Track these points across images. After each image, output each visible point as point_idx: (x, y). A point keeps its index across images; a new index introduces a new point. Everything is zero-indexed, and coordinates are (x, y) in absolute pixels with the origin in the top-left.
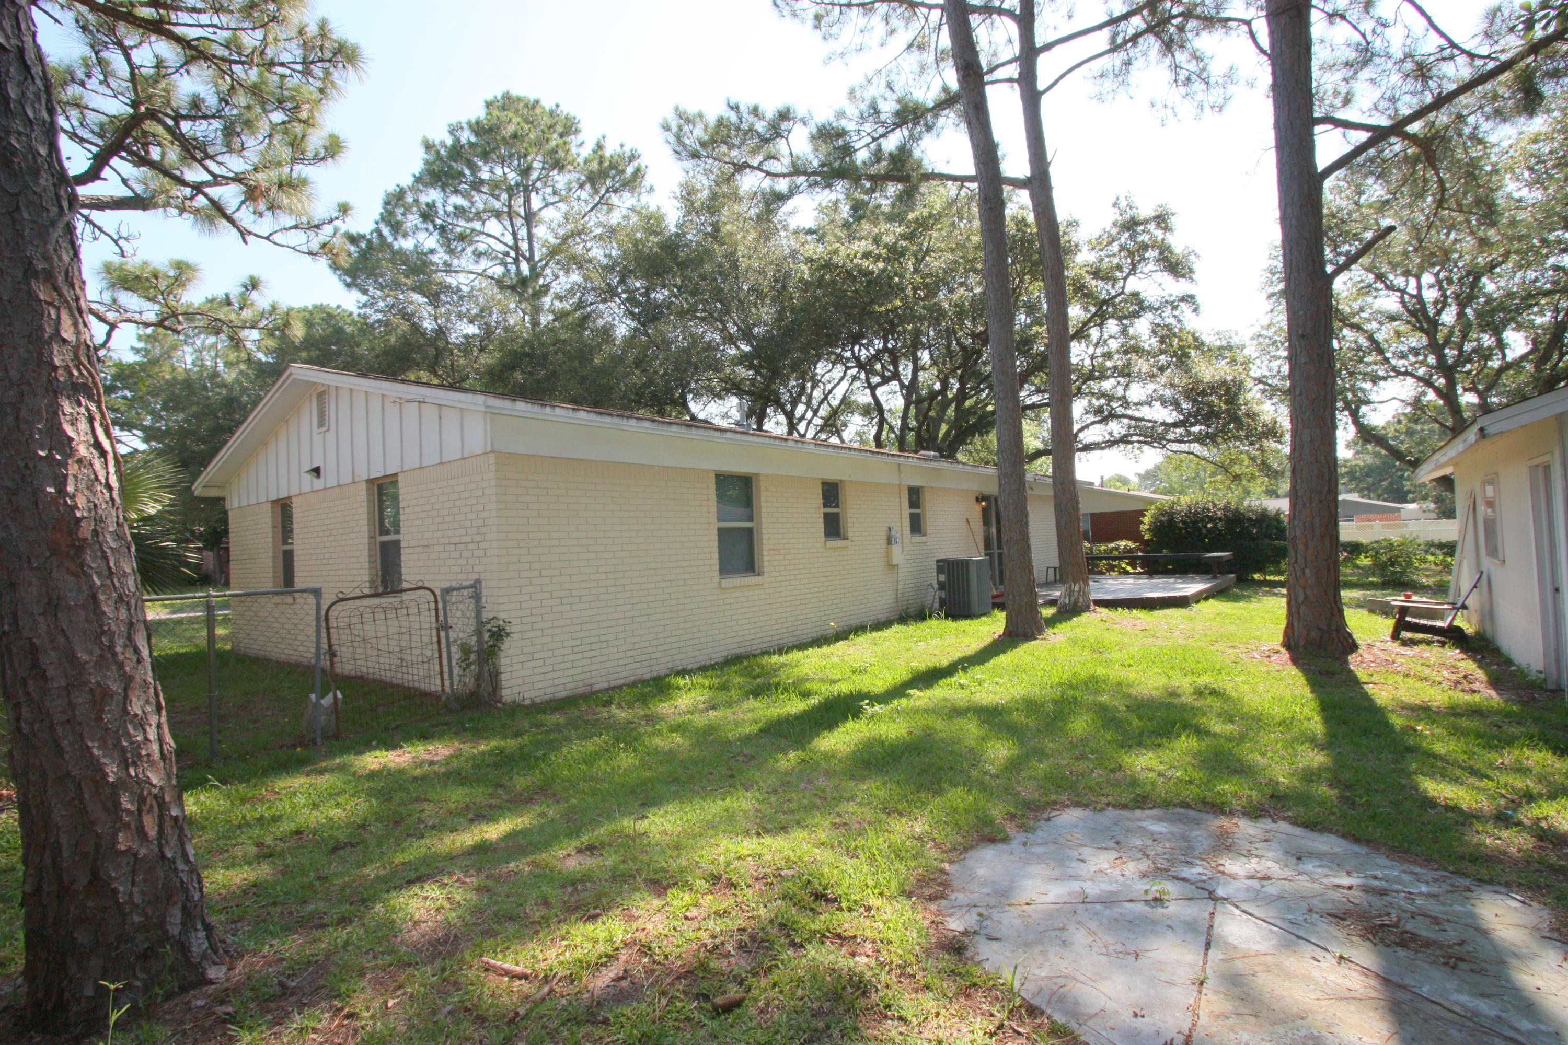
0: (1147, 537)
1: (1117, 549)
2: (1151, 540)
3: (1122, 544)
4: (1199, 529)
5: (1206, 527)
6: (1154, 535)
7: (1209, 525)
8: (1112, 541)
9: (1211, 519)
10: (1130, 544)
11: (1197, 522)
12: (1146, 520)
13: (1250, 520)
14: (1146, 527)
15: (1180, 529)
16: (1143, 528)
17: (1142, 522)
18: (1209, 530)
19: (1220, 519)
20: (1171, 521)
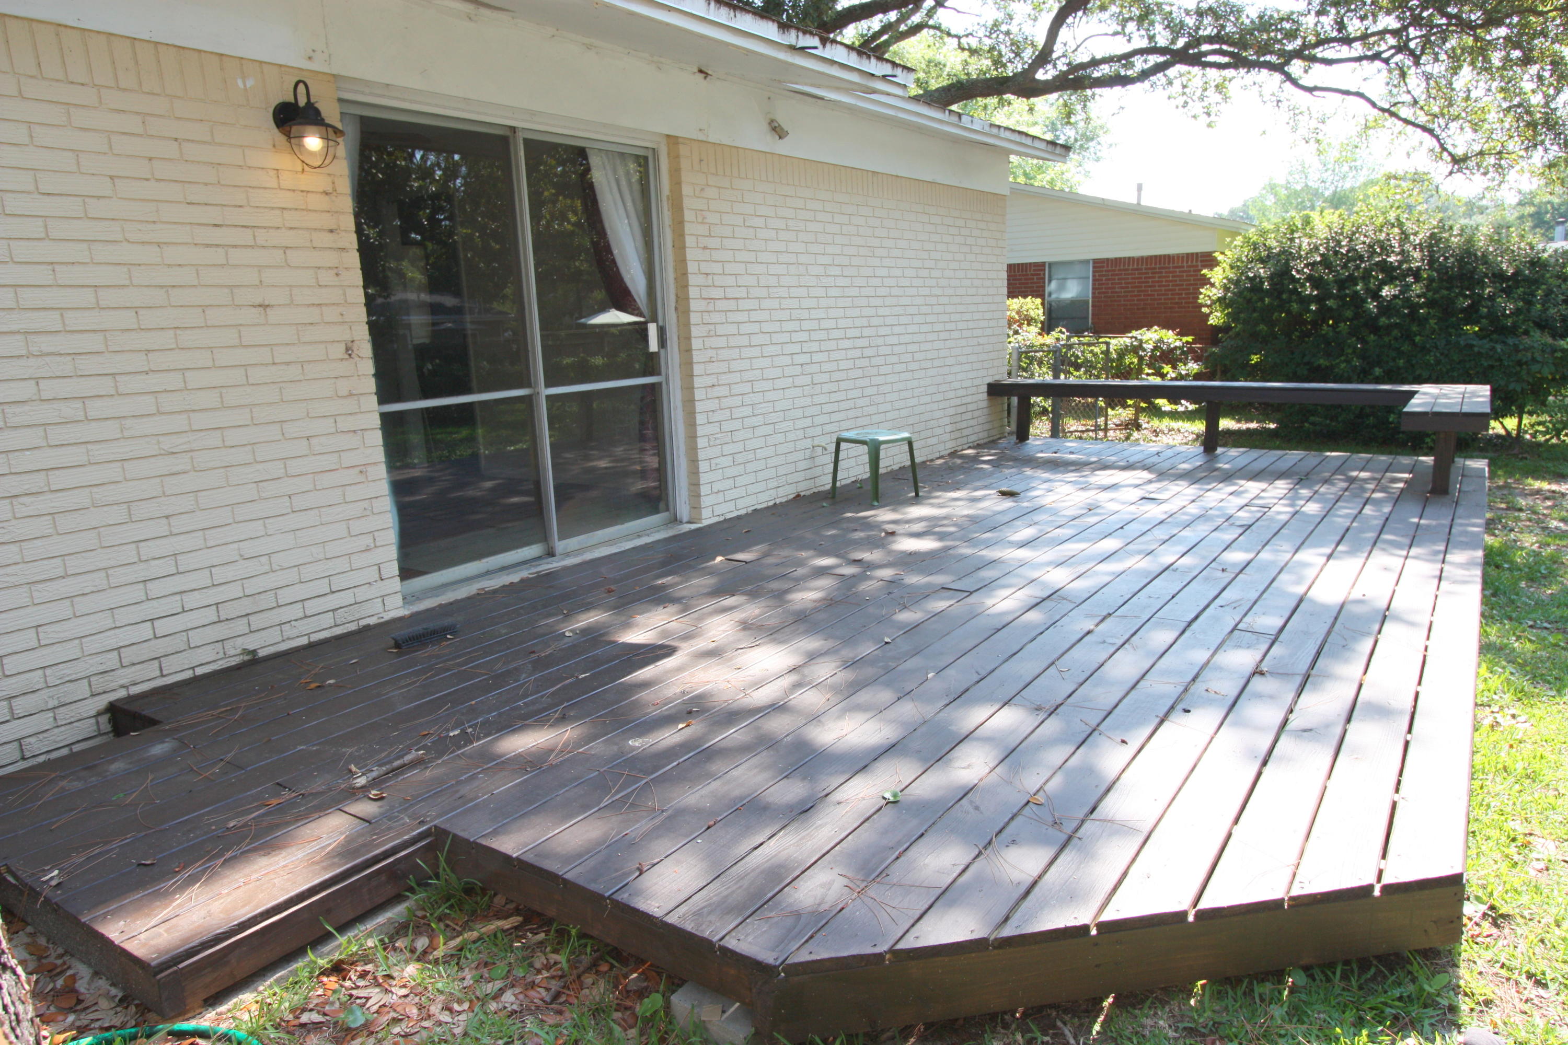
0: (1216, 318)
1: (1136, 349)
2: (1225, 329)
3: (1150, 336)
4: (1357, 301)
5: (1376, 296)
6: (1233, 316)
7: (1386, 292)
8: (1123, 330)
9: (1390, 273)
10: (1170, 338)
11: (1352, 280)
12: (1217, 275)
13: (1499, 276)
14: (1216, 293)
15: (1305, 301)
16: (1208, 294)
17: (1206, 281)
18: (1387, 308)
19: (1416, 273)
20: (1282, 275)
